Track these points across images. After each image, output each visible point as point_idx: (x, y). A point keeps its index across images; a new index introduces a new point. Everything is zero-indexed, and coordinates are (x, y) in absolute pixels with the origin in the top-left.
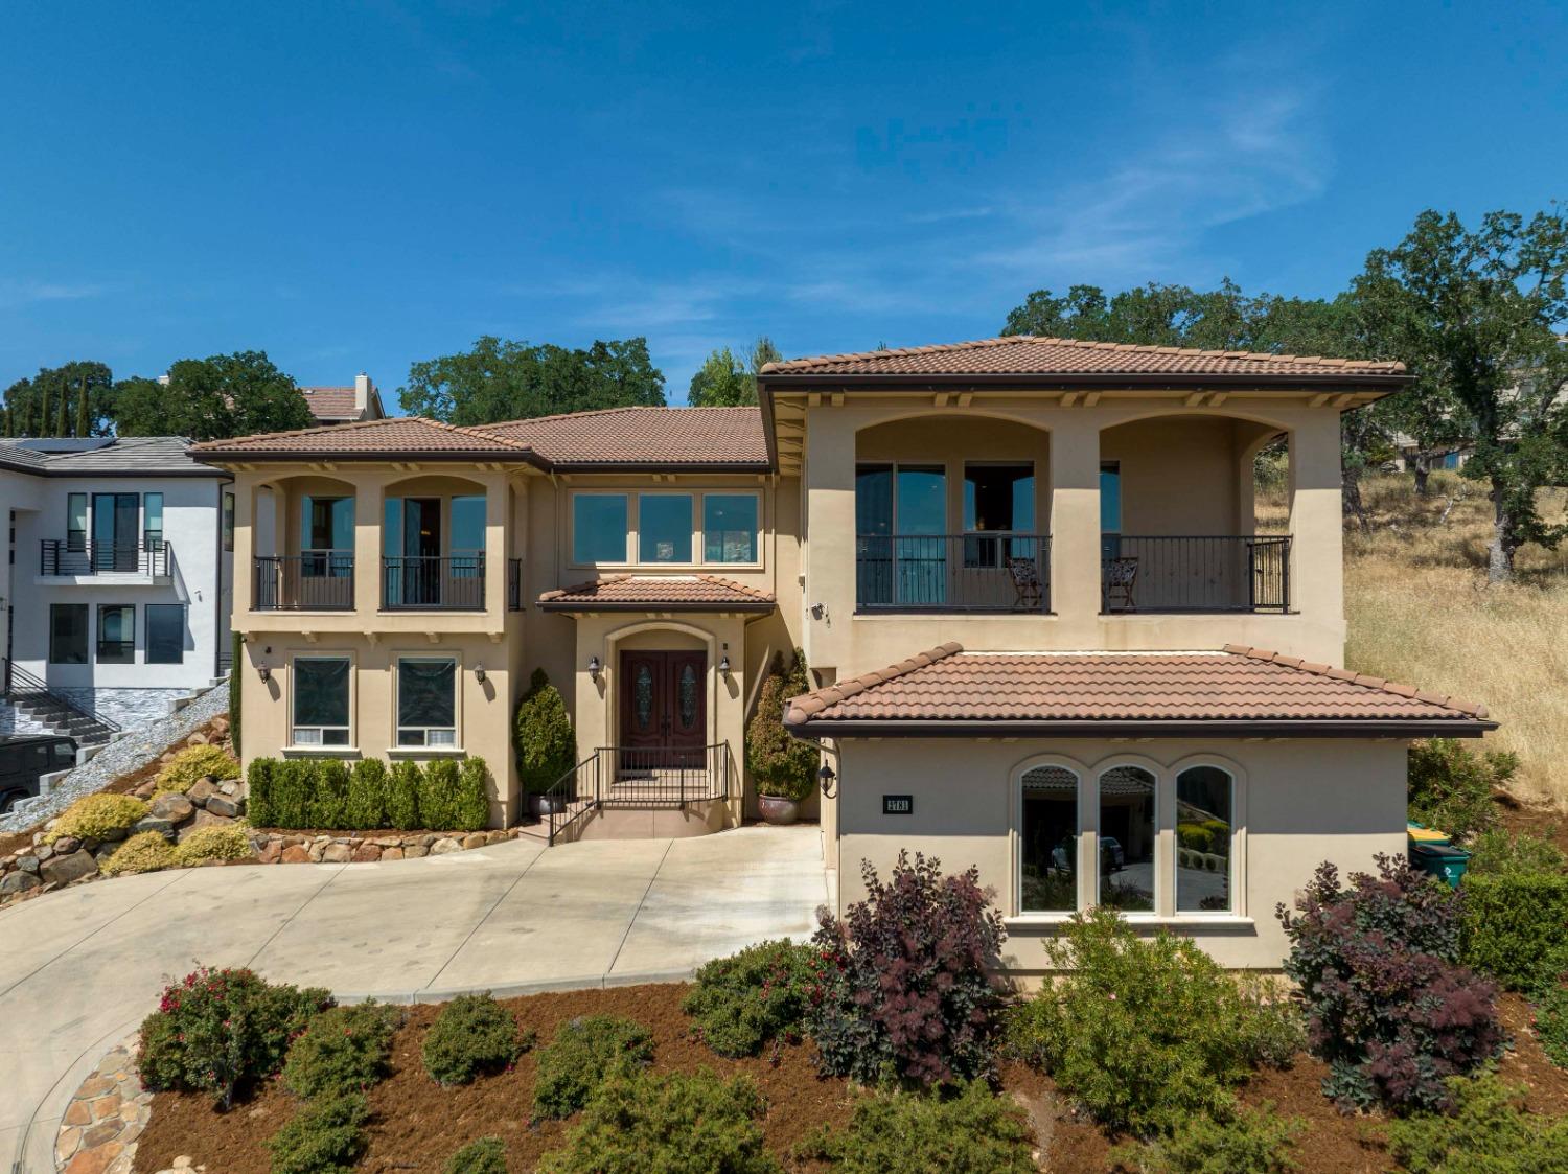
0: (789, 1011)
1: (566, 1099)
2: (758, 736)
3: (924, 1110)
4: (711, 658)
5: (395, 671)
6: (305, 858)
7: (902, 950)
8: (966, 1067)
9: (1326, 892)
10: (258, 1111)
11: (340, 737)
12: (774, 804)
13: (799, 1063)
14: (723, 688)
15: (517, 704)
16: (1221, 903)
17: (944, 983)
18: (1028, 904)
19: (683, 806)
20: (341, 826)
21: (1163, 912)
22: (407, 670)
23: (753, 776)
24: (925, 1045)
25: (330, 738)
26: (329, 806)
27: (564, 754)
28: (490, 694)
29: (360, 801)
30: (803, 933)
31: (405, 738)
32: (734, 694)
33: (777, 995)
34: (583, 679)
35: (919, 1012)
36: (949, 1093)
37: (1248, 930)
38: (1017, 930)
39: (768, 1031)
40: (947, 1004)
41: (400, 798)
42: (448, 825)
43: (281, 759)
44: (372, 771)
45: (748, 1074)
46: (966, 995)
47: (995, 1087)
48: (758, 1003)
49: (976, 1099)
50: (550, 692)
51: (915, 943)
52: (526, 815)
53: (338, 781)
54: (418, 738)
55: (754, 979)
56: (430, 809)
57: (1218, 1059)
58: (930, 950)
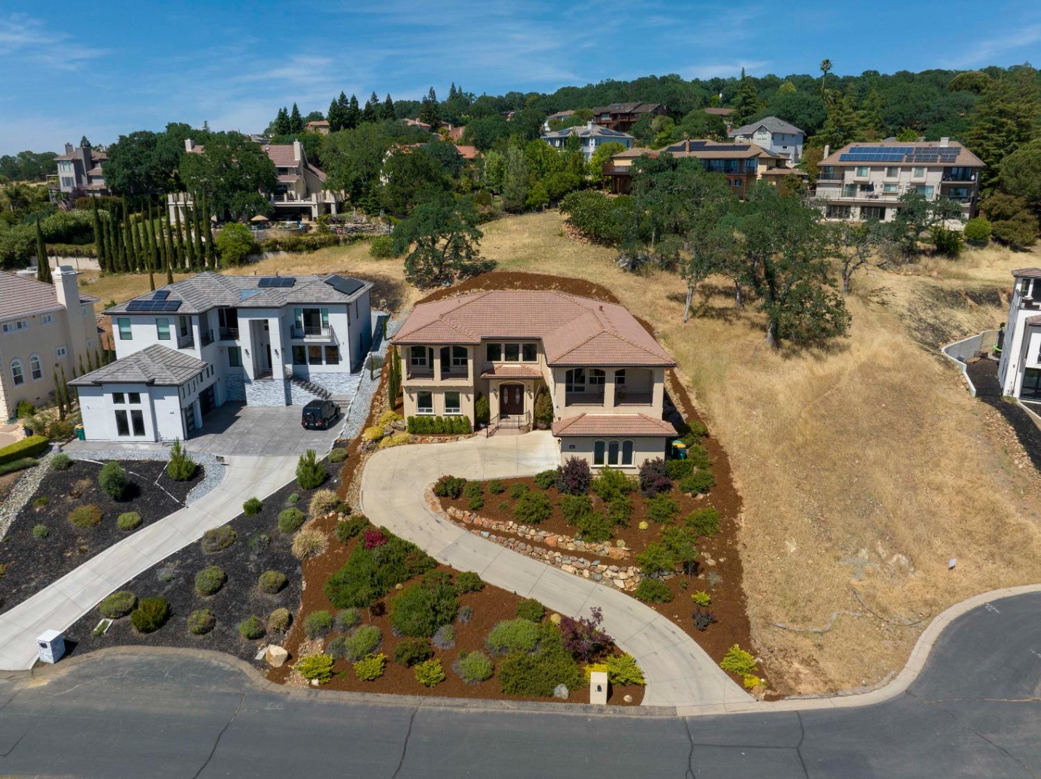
0: (553, 482)
1: (517, 496)
2: (537, 409)
3: (575, 498)
4: (525, 389)
5: (444, 395)
6: (427, 442)
7: (572, 473)
8: (582, 491)
9: (647, 463)
10: (460, 499)
11: (431, 411)
12: (541, 425)
13: (554, 490)
14: (528, 397)
15: (476, 400)
16: (630, 463)
17: (579, 478)
18: (596, 463)
19: (519, 428)
20: (433, 433)
21: (619, 465)
22: (446, 393)
23: (536, 418)
24: (575, 488)
25: (427, 411)
26: (430, 428)
27: (487, 414)
28: (469, 400)
29: (438, 428)
30: (555, 468)
31: (447, 411)
32: (531, 398)
33: (551, 480)
34: (492, 395)
35: (575, 483)
36: (579, 495)
37: (635, 468)
38: (593, 468)
39: (549, 485)
40: (579, 481)
41: (447, 426)
42: (460, 433)
43: (415, 417)
44: (439, 419)
45: (546, 492)
46: (583, 481)
47: (587, 494)
48: (547, 481)
49: (583, 496)
50: (483, 398)
51: (574, 472)
52: (477, 428)
53: (432, 422)
54: (450, 411)
55: (546, 477)
56: (456, 429)
57: (622, 491)
58: (577, 473)
